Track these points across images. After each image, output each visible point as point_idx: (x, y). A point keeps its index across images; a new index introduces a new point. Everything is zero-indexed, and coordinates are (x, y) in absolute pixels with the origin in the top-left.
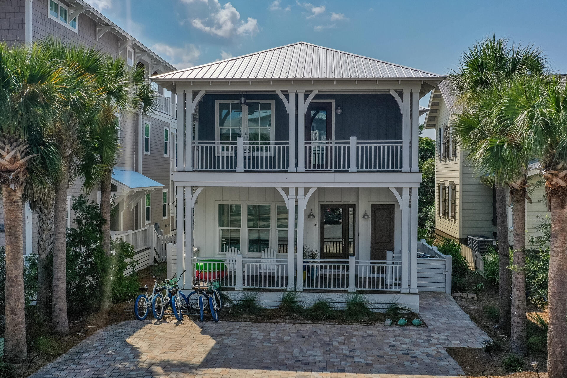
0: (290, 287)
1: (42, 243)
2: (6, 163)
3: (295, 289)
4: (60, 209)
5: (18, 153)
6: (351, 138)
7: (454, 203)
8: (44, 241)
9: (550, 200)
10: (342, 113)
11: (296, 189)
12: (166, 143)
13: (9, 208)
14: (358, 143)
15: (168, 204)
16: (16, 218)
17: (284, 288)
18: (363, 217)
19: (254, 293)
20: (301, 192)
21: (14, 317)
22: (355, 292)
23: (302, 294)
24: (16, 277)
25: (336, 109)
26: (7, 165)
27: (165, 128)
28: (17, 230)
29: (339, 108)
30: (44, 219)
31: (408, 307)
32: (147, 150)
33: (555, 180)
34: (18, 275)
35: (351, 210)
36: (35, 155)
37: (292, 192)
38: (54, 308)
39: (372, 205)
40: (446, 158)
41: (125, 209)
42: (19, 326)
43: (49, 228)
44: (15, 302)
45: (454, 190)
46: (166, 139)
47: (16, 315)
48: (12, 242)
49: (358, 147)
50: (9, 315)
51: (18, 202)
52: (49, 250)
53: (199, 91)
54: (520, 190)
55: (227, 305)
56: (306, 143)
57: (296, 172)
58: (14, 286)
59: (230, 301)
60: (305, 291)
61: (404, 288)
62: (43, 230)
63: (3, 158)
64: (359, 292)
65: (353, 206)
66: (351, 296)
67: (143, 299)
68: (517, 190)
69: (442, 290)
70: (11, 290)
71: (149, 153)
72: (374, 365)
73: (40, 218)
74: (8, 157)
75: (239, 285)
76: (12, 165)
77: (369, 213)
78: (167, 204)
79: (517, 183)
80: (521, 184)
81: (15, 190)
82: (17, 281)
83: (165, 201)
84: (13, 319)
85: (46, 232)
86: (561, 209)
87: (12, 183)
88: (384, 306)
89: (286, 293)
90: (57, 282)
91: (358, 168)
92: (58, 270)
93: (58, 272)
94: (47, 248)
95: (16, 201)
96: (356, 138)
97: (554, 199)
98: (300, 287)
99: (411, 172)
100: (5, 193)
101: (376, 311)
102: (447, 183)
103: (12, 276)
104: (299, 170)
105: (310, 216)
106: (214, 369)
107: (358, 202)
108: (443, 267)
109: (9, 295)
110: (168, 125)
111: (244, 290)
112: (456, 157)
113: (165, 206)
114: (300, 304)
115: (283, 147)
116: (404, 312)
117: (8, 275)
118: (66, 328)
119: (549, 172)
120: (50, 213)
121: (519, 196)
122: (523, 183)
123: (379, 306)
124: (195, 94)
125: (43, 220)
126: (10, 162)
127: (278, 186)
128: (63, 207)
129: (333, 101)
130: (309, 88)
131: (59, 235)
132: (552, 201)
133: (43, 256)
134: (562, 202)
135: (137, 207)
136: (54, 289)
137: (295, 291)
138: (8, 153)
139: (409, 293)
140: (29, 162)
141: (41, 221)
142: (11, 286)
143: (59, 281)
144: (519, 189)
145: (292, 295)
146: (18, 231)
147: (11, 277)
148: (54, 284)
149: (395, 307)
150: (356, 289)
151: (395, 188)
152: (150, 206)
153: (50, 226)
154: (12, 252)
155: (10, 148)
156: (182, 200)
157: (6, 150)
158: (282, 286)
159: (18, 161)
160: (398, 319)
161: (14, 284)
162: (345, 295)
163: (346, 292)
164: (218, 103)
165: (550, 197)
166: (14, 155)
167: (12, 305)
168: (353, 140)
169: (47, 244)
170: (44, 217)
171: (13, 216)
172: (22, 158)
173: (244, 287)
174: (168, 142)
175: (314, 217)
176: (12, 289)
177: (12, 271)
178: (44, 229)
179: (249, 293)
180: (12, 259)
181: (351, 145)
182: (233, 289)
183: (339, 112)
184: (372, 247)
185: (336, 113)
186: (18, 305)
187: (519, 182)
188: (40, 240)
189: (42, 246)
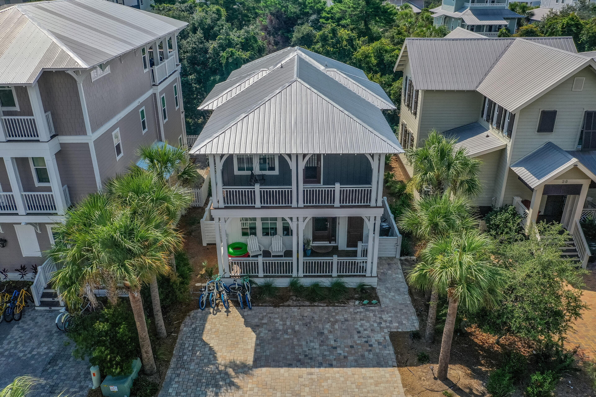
0: (294, 274)
6: (336, 184)
11: (298, 218)
12: (176, 98)
14: (341, 188)
17: (290, 274)
19: (271, 279)
20: (301, 220)
22: (337, 276)
23: (302, 278)
27: (174, 85)
31: (370, 284)
32: (165, 118)
37: (295, 220)
46: (176, 95)
55: (254, 286)
56: (304, 188)
57: (298, 208)
59: (256, 284)
60: (305, 276)
64: (339, 276)
66: (335, 279)
71: (167, 119)
72: (349, 358)
75: (261, 274)
88: (355, 284)
89: (292, 279)
91: (340, 203)
96: (339, 184)
98: (301, 274)
99: (376, 207)
101: (350, 287)
102: (408, 129)
104: (299, 206)
106: (261, 368)
108: (396, 242)
110: (176, 80)
111: (265, 277)
114: (301, 284)
115: (288, 191)
116: (367, 287)
123: (352, 284)
124: (222, 156)
127: (285, 216)
137: (298, 277)
139: (371, 277)
145: (296, 280)
149: (362, 284)
150: (337, 274)
151: (366, 216)
158: (289, 273)
162: (330, 279)
163: (331, 276)
168: (338, 186)
173: (264, 275)
179: (268, 279)
181: (336, 189)
182: (257, 277)
184: (348, 232)
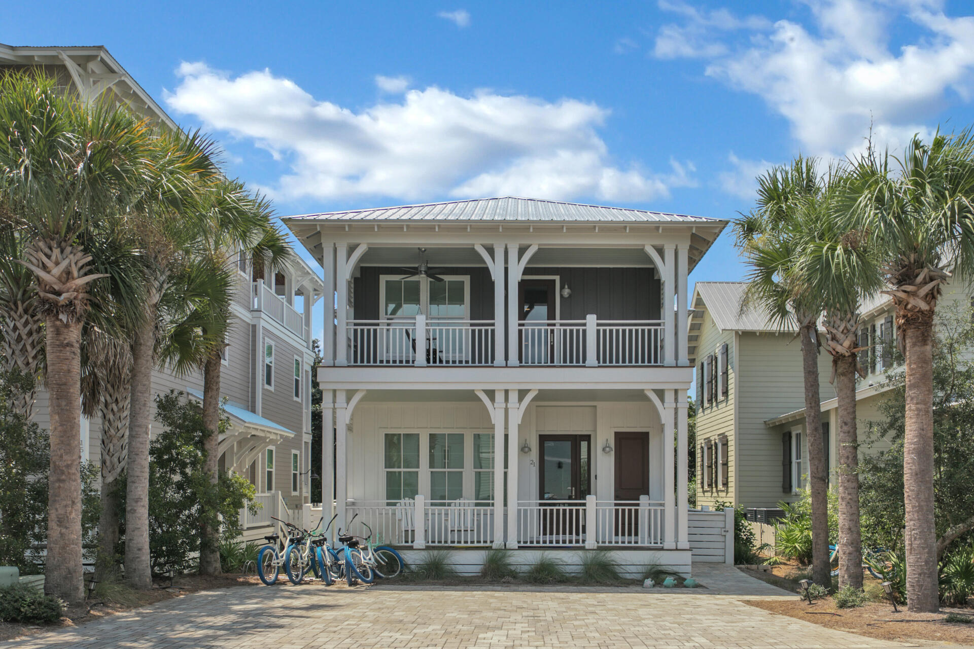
0: (498, 543)
1: (107, 458)
2: (54, 279)
3: (505, 545)
4: (140, 388)
5: (73, 265)
6: (588, 316)
7: (725, 464)
8: (111, 455)
9: (904, 336)
10: (570, 296)
11: (507, 392)
12: (297, 381)
13: (58, 354)
14: (598, 325)
15: (301, 474)
16: (69, 371)
17: (488, 544)
18: (604, 450)
19: (442, 553)
20: (513, 397)
21: (64, 530)
22: (595, 548)
23: (516, 552)
24: (68, 466)
25: (562, 288)
26: (55, 284)
27: (296, 357)
28: (71, 390)
29: (566, 287)
30: (111, 420)
31: (675, 569)
32: (269, 383)
33: (913, 302)
34: (72, 464)
35: (584, 445)
36: (101, 275)
37: (500, 397)
38: (129, 547)
39: (616, 434)
40: (712, 403)
41: (235, 465)
42: (72, 546)
43: (120, 434)
44: (66, 506)
45: (725, 444)
46: (298, 376)
47: (67, 528)
48: (62, 409)
49: (598, 331)
50: (55, 527)
51: (72, 346)
52: (119, 470)
53: (357, 245)
54: (849, 356)
56: (520, 325)
57: (507, 366)
58: (63, 481)
60: (521, 548)
61: (669, 543)
62: (111, 438)
63: (49, 272)
64: (600, 549)
65: (587, 438)
66: (590, 555)
67: (271, 554)
68: (844, 356)
69: (721, 559)
70: (59, 487)
71: (272, 388)
73: (105, 418)
74: (56, 271)
75: (420, 543)
76: (64, 284)
77: (612, 443)
78: (298, 472)
79: (844, 345)
80: (849, 347)
81: (67, 326)
82: (69, 473)
83: (296, 468)
84: (62, 534)
85: (115, 441)
86: (921, 346)
87: (62, 312)
89: (492, 552)
90: (135, 504)
91: (599, 363)
92: (136, 485)
93: (136, 488)
94: (116, 467)
95: (70, 345)
96: (595, 316)
97: (910, 333)
98: (513, 543)
99: (677, 367)
100: (51, 330)
101: (628, 576)
102: (715, 438)
103: (61, 464)
104: (510, 363)
105: (524, 449)
107: (595, 430)
108: (721, 525)
109: (56, 496)
110: (301, 354)
111: (428, 548)
112: (727, 396)
113: (295, 475)
114: (513, 568)
115: (486, 331)
117: (54, 463)
118: (148, 580)
119: (904, 287)
120: (122, 409)
121: (846, 366)
122: (852, 346)
123: (633, 569)
124: (351, 249)
125: (109, 421)
126: (59, 279)
127: (478, 388)
128: (144, 385)
129: (557, 278)
130: (525, 242)
131: (137, 429)
132: (907, 337)
133: (110, 479)
134: (923, 334)
135: (253, 466)
136: (128, 516)
137: (506, 549)
138: (57, 263)
139: (677, 549)
140: (91, 286)
141: (107, 423)
142: (59, 480)
143: (137, 502)
144: (847, 354)
145: (500, 554)
146: (72, 393)
147: (59, 467)
148: (128, 509)
149: (655, 569)
150: (596, 544)
151: (654, 390)
152: (273, 470)
153: (121, 432)
154: (61, 425)
155: (59, 256)
156: (331, 411)
157: (53, 258)
158: (485, 542)
159: (73, 279)
160: (663, 580)
161: (64, 477)
162: (580, 553)
163: (582, 549)
164: (383, 279)
165: (904, 331)
166: (67, 268)
167: (61, 511)
168: (591, 320)
169: (116, 460)
170: (111, 416)
171: (65, 367)
172: (79, 277)
173: (427, 544)
174: (300, 379)
175: (530, 450)
176: (62, 485)
177: (61, 456)
178: (110, 436)
179: (436, 552)
180: (62, 437)
181: (588, 328)
182: (411, 548)
183: (566, 292)
184: (616, 496)
185: (561, 296)
186: (71, 513)
187: (847, 343)
188: (105, 453)
189: (108, 463)
